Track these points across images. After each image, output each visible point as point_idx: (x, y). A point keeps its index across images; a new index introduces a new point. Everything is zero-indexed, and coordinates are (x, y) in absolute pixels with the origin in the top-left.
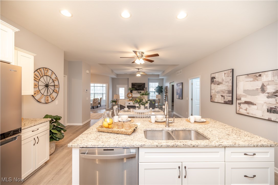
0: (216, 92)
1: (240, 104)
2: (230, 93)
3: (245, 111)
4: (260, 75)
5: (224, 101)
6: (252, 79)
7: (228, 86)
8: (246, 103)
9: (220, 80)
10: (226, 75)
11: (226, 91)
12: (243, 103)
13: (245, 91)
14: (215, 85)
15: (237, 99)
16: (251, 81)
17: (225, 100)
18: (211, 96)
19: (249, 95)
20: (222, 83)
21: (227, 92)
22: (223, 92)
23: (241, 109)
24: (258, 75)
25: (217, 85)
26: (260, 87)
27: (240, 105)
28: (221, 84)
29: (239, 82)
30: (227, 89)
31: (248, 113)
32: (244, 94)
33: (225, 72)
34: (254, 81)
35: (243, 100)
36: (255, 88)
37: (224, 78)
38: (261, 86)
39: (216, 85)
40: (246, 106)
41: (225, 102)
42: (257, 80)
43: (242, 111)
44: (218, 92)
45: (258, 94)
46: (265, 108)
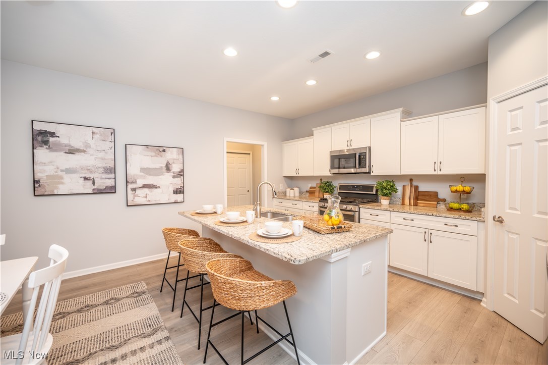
0: (62, 171)
1: (134, 190)
2: (110, 173)
3: (145, 199)
4: (164, 151)
5: (94, 190)
6: (153, 154)
7: (103, 159)
8: (145, 186)
9: (76, 144)
10: (96, 136)
11: (99, 168)
12: (140, 188)
13: (143, 170)
14: (54, 154)
15: (127, 182)
16: (152, 156)
17: (95, 187)
18: (35, 181)
19: (150, 175)
20: (84, 151)
21: (102, 170)
22: (89, 169)
23: (136, 198)
24: (161, 149)
25: (66, 153)
26: (165, 165)
27: (134, 192)
28: (83, 154)
29: (131, 155)
30: (100, 165)
31: (149, 201)
32: (142, 174)
33: (95, 130)
34: (155, 156)
35: (140, 183)
36: (157, 166)
37: (91, 142)
38: (165, 163)
39: (62, 153)
40: (146, 191)
41: (95, 192)
42: (161, 156)
43: (139, 200)
44: (69, 171)
45: (162, 174)
46: (171, 190)
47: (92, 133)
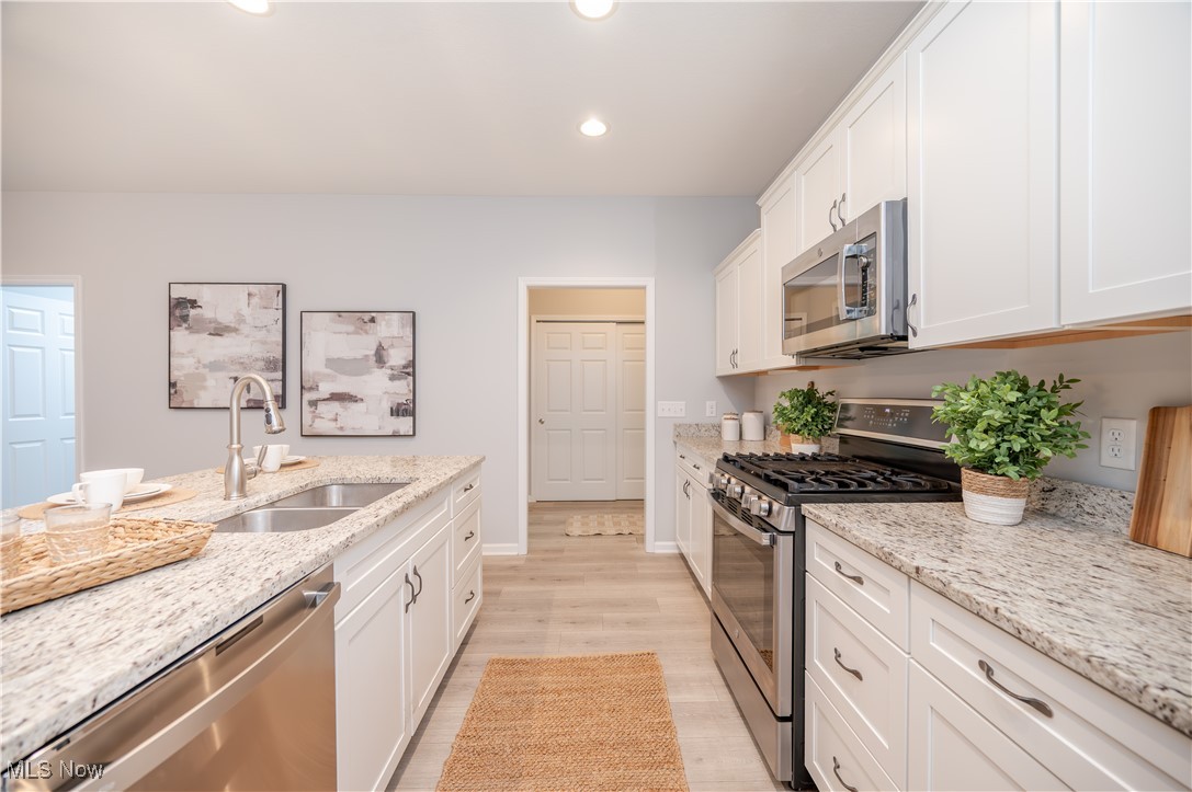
0: (205, 366)
1: (314, 403)
2: (275, 370)
3: (333, 424)
4: (373, 320)
5: (248, 401)
6: (351, 328)
7: (264, 343)
8: (337, 397)
9: (226, 318)
10: (255, 300)
11: (257, 360)
12: (324, 400)
13: (331, 362)
14: (196, 337)
15: (302, 387)
16: (348, 334)
17: (251, 396)
18: (172, 385)
19: (344, 373)
20: (235, 330)
21: (262, 364)
22: (242, 363)
23: (317, 420)
24: (367, 317)
25: (210, 334)
26: (373, 352)
27: (314, 408)
28: (234, 334)
29: (310, 334)
30: (259, 355)
31: (341, 428)
32: (328, 371)
33: (253, 289)
34: (356, 333)
35: (326, 389)
36: (359, 354)
37: (246, 311)
38: (375, 348)
39: (205, 336)
40: (336, 406)
41: (250, 405)
42: (366, 332)
43: (324, 426)
44: (215, 366)
45: (367, 371)
46: (386, 406)
47: (249, 295)
